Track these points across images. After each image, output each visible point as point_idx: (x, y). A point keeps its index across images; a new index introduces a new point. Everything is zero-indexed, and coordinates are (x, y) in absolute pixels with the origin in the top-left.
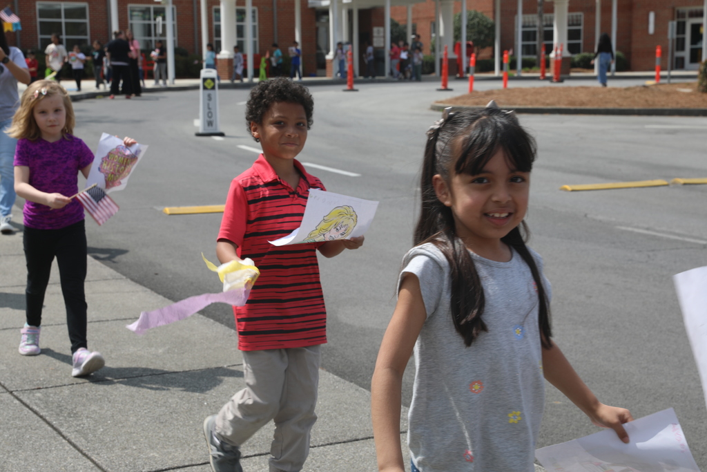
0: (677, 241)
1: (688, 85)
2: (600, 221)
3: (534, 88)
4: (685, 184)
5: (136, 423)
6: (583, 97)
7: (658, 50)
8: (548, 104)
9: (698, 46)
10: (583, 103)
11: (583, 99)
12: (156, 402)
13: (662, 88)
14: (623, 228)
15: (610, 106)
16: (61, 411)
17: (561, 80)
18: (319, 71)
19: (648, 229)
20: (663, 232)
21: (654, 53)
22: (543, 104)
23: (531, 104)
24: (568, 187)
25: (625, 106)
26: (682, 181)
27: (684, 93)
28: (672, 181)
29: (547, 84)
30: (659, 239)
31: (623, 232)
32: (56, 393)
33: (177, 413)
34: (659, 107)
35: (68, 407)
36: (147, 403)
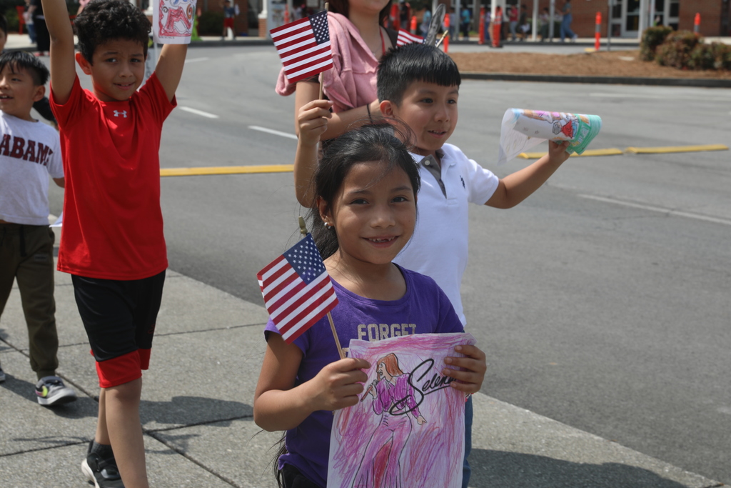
0: (639, 209)
1: (628, 53)
2: (562, 189)
3: (475, 53)
4: (639, 153)
5: (155, 381)
6: (526, 63)
7: (598, 17)
8: (492, 70)
9: (634, 13)
10: (526, 70)
11: (526, 66)
12: (169, 361)
13: (604, 56)
14: (586, 196)
15: (554, 74)
16: (77, 369)
17: (500, 46)
18: (251, 31)
19: (609, 197)
20: (625, 200)
21: (594, 19)
22: (487, 70)
23: (475, 69)
24: (525, 155)
25: (569, 74)
26: (635, 150)
27: (626, 62)
28: (626, 149)
29: (486, 49)
30: (622, 208)
31: (586, 200)
32: (66, 353)
33: (193, 372)
34: (601, 75)
35: (83, 366)
36: (160, 362)
